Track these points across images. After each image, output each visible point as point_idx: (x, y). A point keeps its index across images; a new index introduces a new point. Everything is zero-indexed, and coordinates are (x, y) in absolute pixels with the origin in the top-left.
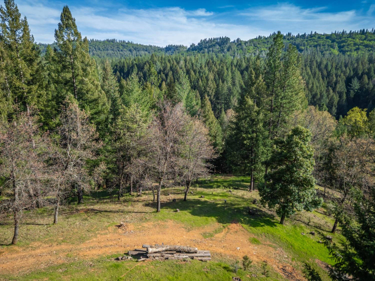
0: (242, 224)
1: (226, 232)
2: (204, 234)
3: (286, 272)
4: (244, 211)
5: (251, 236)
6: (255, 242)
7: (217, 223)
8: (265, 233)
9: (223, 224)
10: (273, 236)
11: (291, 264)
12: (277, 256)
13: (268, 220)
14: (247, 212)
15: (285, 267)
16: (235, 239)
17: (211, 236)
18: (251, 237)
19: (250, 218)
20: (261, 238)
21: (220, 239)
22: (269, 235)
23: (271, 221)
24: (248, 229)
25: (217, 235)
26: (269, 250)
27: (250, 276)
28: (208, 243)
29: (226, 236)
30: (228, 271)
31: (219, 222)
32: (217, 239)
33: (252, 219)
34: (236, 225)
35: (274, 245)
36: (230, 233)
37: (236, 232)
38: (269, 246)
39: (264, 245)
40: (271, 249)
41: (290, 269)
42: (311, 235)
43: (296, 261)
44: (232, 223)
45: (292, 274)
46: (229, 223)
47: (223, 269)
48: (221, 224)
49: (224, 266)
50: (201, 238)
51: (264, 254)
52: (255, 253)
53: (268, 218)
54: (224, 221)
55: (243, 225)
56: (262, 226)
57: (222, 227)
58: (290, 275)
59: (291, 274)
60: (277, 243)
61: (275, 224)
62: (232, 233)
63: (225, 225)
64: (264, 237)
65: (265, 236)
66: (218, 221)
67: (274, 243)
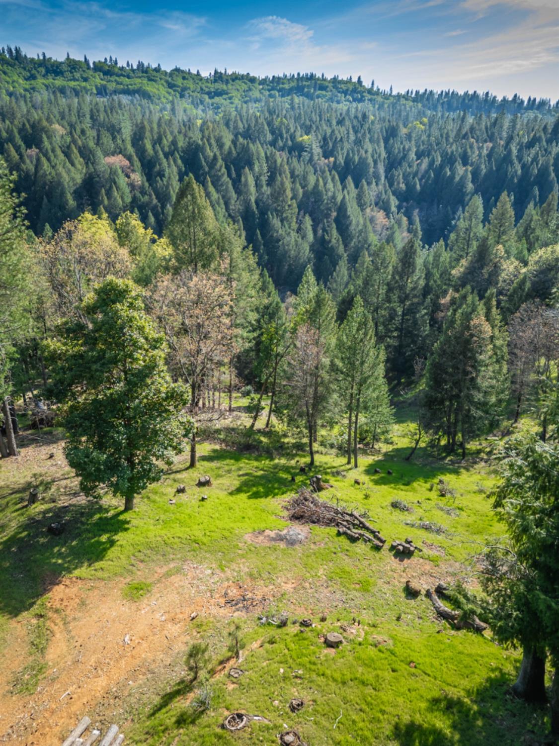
0: (70, 572)
1: (61, 624)
2: (17, 682)
3: (236, 604)
4: (37, 536)
5: (120, 586)
6: (141, 592)
7: (13, 623)
8: (134, 556)
9: (28, 609)
10: (152, 549)
11: (228, 579)
12: (198, 587)
13: (100, 519)
14: (43, 534)
15: (226, 594)
16: (99, 624)
17: (40, 670)
18: (122, 589)
19: (66, 542)
20: (139, 573)
21: (69, 660)
22: (145, 552)
23: (106, 518)
24: (100, 574)
25: (52, 654)
26: (176, 585)
27: (233, 683)
28: (53, 698)
29: (73, 638)
30: (193, 722)
31: (16, 616)
32: (62, 665)
33: (74, 543)
34: (61, 587)
35: (172, 565)
36: (74, 619)
37: (83, 604)
38: (168, 575)
39: (159, 581)
40: (175, 579)
41: (235, 591)
42: (180, 494)
43: (228, 567)
44: (46, 591)
45: (246, 597)
46: (39, 595)
47: (181, 731)
48: (25, 614)
49: (174, 719)
50: (21, 704)
51: (178, 602)
52: (163, 618)
53: (97, 516)
54: (22, 602)
55: (77, 573)
56: (112, 543)
57: (34, 621)
58: (245, 603)
59: (245, 600)
60: (172, 556)
61: (121, 517)
62: (78, 615)
63: (35, 609)
64: (141, 566)
65: (142, 561)
66: (10, 613)
67: (168, 562)
